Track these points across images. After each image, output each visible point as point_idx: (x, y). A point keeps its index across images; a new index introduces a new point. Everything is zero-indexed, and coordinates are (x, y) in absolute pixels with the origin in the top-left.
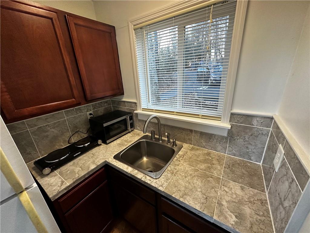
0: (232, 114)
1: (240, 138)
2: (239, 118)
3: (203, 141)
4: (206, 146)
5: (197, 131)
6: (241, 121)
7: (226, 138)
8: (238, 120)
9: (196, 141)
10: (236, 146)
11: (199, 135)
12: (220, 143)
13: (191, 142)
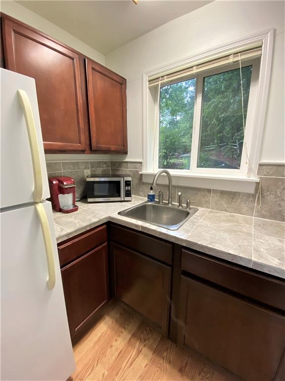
0: (261, 165)
1: (270, 194)
2: (268, 169)
3: (223, 202)
4: (227, 209)
5: (216, 190)
6: (271, 173)
7: (254, 196)
8: (267, 172)
9: (214, 204)
10: (266, 204)
11: (219, 195)
12: (245, 203)
13: (208, 205)
